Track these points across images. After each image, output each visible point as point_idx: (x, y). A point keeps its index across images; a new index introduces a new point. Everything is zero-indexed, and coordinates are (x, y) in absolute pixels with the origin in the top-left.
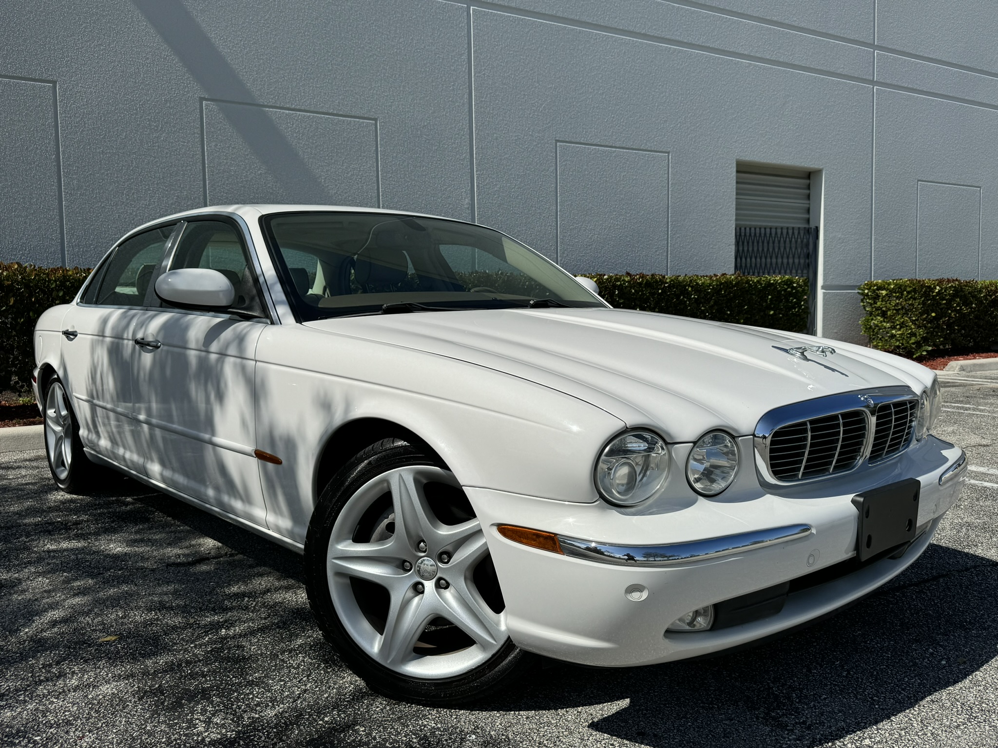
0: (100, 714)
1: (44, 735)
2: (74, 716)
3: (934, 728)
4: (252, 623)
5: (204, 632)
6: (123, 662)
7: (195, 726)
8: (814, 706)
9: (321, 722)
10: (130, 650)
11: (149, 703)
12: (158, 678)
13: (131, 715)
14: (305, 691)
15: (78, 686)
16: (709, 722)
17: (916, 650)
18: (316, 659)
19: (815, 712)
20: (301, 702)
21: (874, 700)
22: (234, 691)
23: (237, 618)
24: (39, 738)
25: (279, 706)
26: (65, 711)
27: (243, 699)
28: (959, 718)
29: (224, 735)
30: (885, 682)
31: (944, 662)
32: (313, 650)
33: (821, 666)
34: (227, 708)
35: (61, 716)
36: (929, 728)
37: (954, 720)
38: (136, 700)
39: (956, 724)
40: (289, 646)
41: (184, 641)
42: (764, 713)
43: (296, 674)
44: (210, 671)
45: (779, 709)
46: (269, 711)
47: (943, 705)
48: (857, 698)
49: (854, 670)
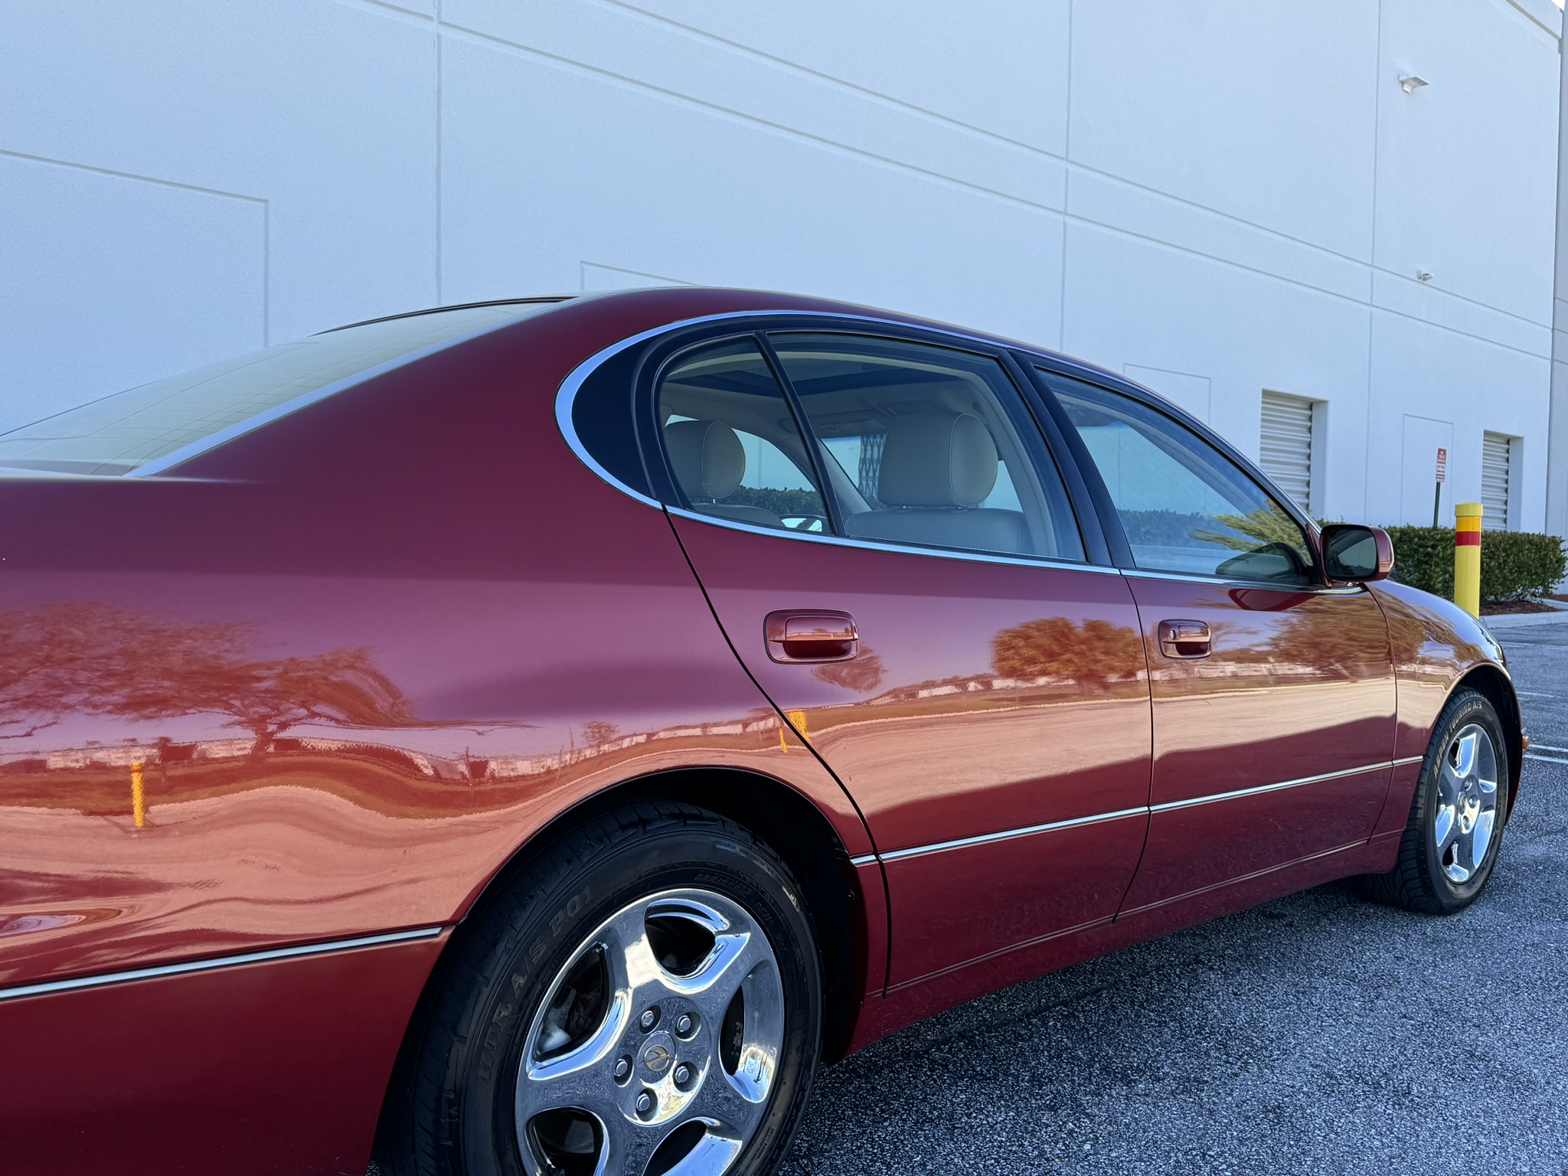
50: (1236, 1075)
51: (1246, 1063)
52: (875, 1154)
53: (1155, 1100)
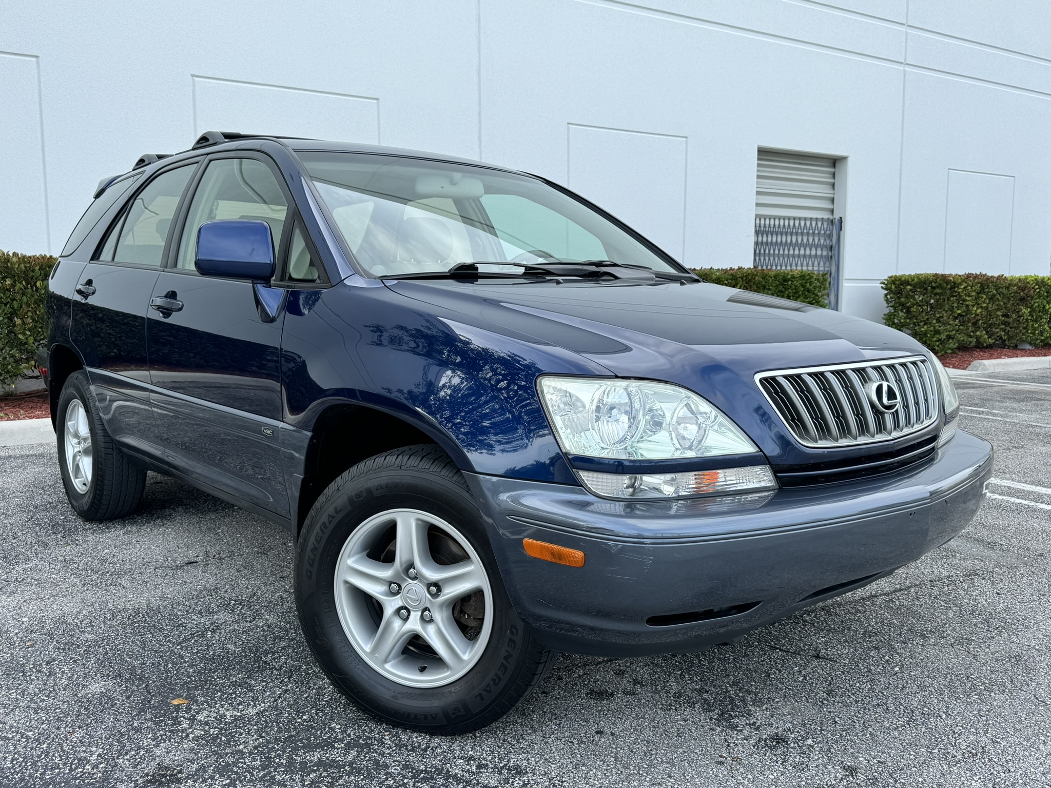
0: (89, 712)
1: (36, 731)
2: (64, 713)
3: (874, 729)
4: (238, 626)
5: (191, 634)
6: (111, 663)
7: (180, 723)
8: (767, 708)
9: (299, 720)
10: (118, 651)
11: (136, 701)
12: (145, 678)
13: (119, 713)
14: (286, 691)
15: (67, 685)
16: (665, 723)
17: (873, 657)
18: (299, 661)
19: (766, 715)
20: (282, 702)
21: (824, 704)
22: (218, 691)
23: (223, 621)
24: (32, 733)
25: (260, 705)
26: (56, 709)
27: (226, 698)
28: (899, 721)
29: (207, 731)
30: (838, 687)
31: (897, 669)
32: (296, 652)
33: (780, 671)
34: (211, 707)
35: (52, 713)
36: (870, 729)
37: (895, 722)
38: (124, 699)
39: (895, 726)
40: (273, 649)
41: (170, 643)
42: (718, 714)
43: (278, 675)
44: (195, 672)
45: (732, 711)
46: (250, 710)
47: (887, 709)
48: (808, 702)
49: (810, 676)
50: (993, 638)
51: (1001, 632)
52: (772, 665)
53: (940, 648)
